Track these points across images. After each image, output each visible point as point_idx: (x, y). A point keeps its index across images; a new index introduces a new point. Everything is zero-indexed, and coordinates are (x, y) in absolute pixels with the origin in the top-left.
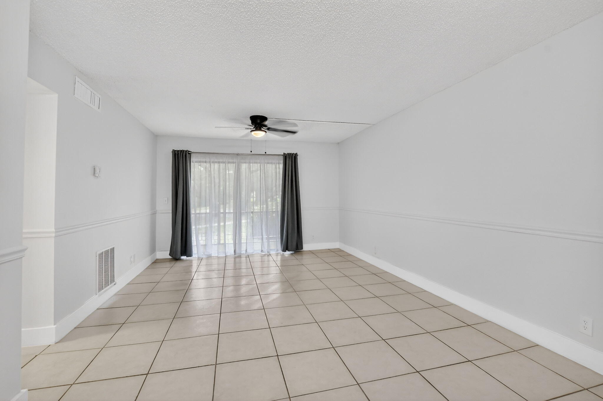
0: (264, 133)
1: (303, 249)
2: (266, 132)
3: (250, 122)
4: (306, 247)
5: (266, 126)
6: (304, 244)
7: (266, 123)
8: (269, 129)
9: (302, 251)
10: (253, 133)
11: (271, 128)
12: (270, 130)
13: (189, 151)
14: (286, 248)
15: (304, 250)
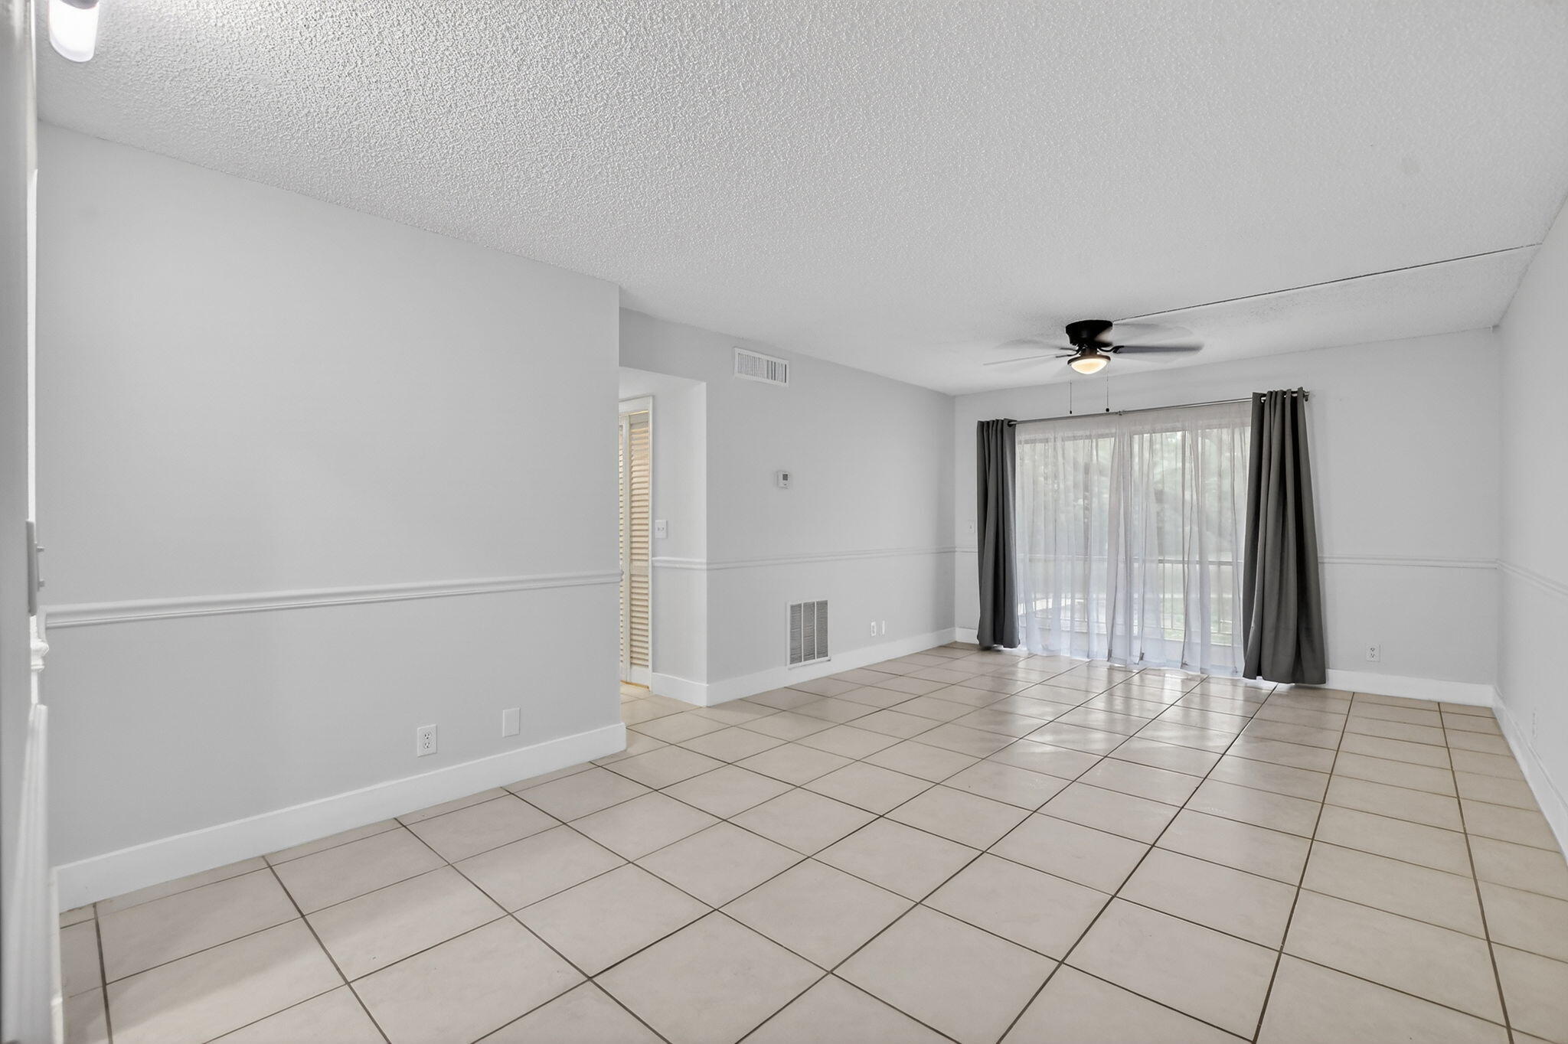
0: (1102, 363)
1: (1325, 683)
2: (1108, 358)
3: (1066, 340)
4: (1338, 678)
5: (1107, 345)
6: (1329, 668)
7: (1107, 336)
8: (1117, 350)
9: (1325, 689)
10: (1074, 365)
11: (1123, 347)
12: (1120, 353)
13: (1010, 421)
14: (1256, 668)
15: (1326, 687)
